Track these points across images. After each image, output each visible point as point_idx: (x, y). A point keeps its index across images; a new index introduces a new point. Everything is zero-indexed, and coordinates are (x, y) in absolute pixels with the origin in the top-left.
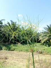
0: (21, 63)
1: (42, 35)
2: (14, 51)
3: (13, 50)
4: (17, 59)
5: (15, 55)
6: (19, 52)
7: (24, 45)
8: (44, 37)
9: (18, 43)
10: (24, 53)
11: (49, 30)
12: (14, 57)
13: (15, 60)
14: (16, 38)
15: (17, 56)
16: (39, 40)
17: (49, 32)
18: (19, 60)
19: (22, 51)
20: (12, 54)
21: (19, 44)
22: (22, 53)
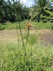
0: (13, 39)
1: (32, 10)
2: (4, 30)
3: (2, 30)
4: (8, 37)
5: (5, 33)
6: (9, 30)
9: (6, 22)
10: (15, 30)
11: (40, 4)
12: (5, 35)
13: (7, 38)
15: (8, 34)
16: (29, 16)
17: (39, 6)
18: (10, 37)
19: (12, 29)
20: (3, 33)
21: (8, 22)
22: (12, 31)
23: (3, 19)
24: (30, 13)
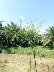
0: (22, 67)
2: (15, 55)
3: (13, 54)
5: (15, 58)
6: (19, 55)
7: (25, 48)
8: (46, 39)
9: (18, 46)
10: (25, 56)
11: (52, 32)
12: (15, 60)
14: (16, 41)
15: (18, 59)
16: (41, 42)
17: (52, 35)
18: (20, 63)
19: (22, 54)
20: (13, 58)
21: (20, 47)
22: (23, 56)
23: (16, 43)
24: (42, 39)
